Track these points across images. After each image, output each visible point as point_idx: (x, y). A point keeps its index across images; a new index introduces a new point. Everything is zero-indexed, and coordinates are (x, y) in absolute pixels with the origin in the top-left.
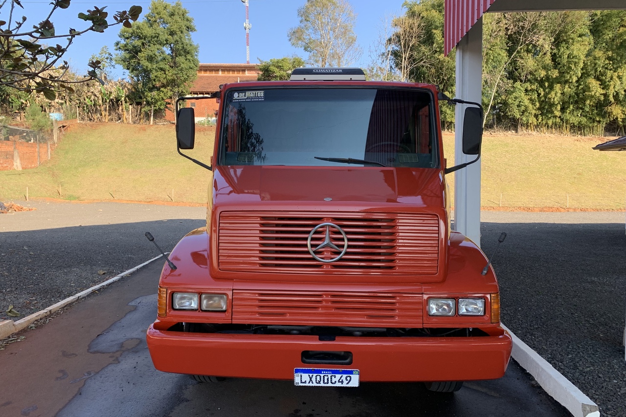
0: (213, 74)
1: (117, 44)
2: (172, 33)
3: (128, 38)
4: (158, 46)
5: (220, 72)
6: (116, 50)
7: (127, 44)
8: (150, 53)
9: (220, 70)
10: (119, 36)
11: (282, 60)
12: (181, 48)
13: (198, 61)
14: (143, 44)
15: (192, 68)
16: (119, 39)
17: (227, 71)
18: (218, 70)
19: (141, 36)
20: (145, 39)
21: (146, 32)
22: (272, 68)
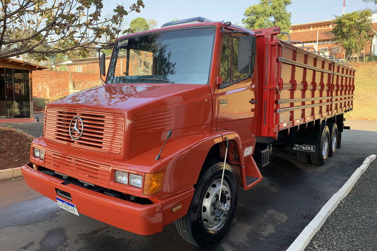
0: (307, 30)
1: (243, 20)
2: (274, 8)
3: (249, 15)
4: (266, 17)
5: (311, 28)
6: (243, 23)
7: (248, 19)
8: (261, 23)
9: (311, 27)
10: (244, 15)
11: (352, 14)
12: (279, 16)
13: (290, 23)
14: (257, 17)
15: (285, 28)
16: (244, 17)
17: (316, 27)
18: (310, 27)
19: (256, 13)
20: (258, 14)
21: (258, 10)
22: (344, 21)
